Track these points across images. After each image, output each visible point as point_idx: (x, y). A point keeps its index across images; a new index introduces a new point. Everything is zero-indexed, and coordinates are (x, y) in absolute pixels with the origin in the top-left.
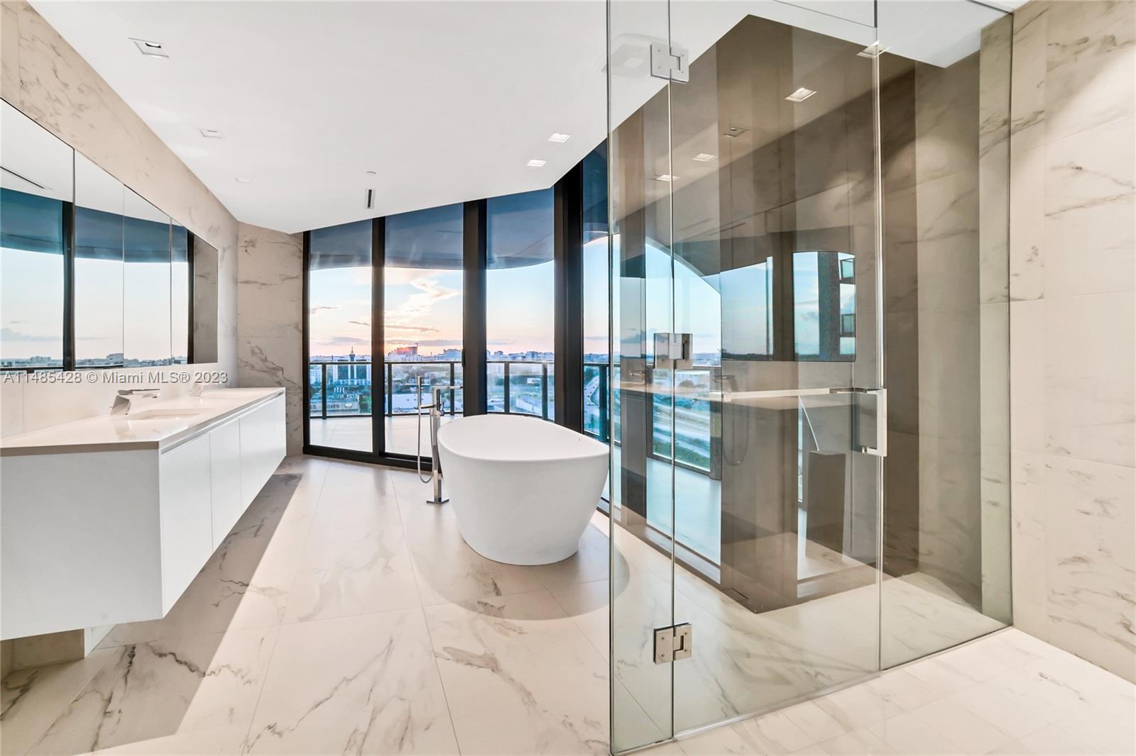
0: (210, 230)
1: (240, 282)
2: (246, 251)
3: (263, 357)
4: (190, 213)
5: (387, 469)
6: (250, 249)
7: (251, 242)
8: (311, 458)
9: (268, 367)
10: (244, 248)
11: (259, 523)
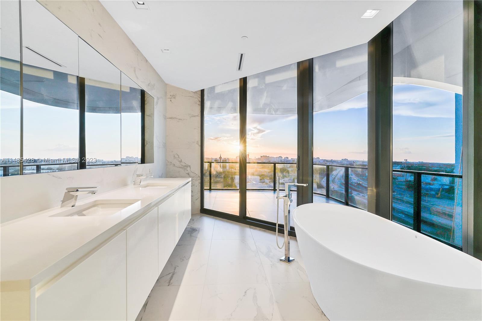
0: (149, 85)
1: (168, 118)
2: (171, 100)
3: (180, 159)
4: (135, 71)
5: (247, 227)
6: (173, 100)
7: (173, 96)
8: (204, 216)
9: (182, 165)
10: (169, 100)
11: (173, 271)
